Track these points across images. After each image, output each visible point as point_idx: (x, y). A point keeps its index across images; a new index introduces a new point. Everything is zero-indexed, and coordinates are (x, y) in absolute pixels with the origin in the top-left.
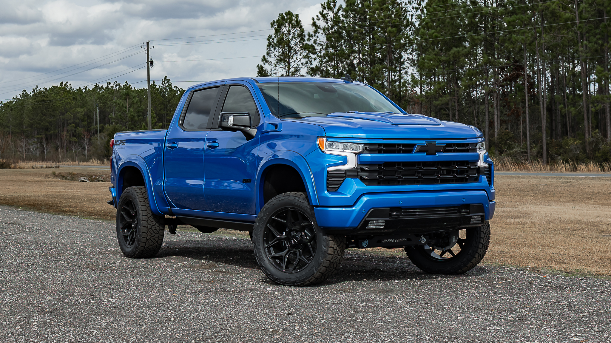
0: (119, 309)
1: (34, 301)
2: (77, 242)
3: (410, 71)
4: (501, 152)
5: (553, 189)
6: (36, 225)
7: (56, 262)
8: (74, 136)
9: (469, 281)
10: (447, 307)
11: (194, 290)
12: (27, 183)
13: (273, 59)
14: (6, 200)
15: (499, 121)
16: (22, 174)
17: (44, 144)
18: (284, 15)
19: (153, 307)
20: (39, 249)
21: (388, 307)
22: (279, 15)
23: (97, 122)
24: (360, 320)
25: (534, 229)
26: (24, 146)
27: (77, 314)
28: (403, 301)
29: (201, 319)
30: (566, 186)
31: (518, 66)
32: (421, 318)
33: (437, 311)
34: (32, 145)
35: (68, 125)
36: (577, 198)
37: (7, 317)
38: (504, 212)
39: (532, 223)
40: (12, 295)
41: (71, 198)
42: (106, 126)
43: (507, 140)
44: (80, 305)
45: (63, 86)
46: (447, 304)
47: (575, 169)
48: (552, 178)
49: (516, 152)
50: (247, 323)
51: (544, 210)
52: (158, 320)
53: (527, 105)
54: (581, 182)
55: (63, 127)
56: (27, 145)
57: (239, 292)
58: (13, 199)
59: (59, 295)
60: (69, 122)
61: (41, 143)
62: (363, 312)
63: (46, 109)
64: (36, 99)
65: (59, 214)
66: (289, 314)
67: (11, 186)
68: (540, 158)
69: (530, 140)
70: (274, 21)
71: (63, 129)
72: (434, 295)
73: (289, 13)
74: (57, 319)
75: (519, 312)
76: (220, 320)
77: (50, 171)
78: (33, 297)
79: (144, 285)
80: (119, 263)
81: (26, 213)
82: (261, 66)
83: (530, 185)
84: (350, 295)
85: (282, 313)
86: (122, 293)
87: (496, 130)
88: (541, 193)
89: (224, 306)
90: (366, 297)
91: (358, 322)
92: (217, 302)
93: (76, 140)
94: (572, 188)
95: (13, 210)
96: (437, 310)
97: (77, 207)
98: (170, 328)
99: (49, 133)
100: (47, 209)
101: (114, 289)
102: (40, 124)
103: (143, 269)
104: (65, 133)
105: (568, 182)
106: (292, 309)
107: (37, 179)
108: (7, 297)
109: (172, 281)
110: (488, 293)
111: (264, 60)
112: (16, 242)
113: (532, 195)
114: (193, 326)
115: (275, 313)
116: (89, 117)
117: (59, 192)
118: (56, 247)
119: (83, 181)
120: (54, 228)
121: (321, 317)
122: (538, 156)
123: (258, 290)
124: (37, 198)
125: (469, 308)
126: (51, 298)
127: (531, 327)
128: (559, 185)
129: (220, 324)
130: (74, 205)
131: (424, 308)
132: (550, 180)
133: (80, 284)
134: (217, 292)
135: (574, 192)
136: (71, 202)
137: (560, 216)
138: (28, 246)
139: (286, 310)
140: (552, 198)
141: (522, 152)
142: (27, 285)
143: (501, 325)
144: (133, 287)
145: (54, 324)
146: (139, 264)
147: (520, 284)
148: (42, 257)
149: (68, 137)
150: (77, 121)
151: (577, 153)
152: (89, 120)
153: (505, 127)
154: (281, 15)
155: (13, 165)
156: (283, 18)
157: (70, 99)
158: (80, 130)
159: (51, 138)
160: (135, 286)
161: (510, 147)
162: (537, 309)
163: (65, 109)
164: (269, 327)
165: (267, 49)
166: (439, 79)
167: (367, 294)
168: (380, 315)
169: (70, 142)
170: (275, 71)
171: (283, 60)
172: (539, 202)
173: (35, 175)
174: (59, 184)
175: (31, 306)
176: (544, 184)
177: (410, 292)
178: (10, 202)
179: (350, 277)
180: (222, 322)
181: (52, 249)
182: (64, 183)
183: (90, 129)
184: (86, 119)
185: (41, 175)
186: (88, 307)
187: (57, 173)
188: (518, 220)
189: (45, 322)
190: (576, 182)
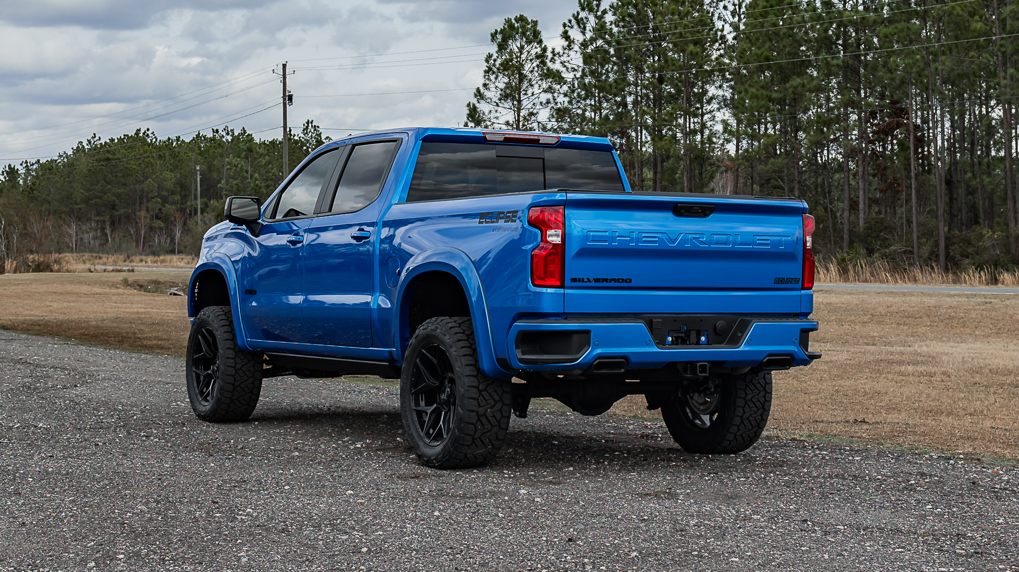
0: (266, 529)
1: (114, 513)
2: (176, 402)
3: (719, 116)
4: (870, 252)
5: (962, 314)
6: (103, 371)
7: (144, 438)
8: (158, 218)
9: (867, 478)
10: (842, 527)
11: (393, 493)
12: (81, 297)
13: (493, 94)
14: (48, 326)
15: (867, 200)
16: (71, 282)
17: (108, 232)
18: (513, 21)
19: (326, 526)
20: (112, 416)
21: (740, 528)
22: (504, 22)
23: (197, 194)
24: (696, 553)
25: (949, 384)
26: (74, 234)
27: (194, 538)
28: (762, 517)
29: (415, 550)
30: (983, 310)
31: (898, 109)
32: (803, 548)
33: (826, 535)
34: (88, 233)
35: (148, 201)
36: (1004, 329)
37: (70, 544)
38: (892, 353)
39: (944, 373)
40: (74, 501)
41: (157, 324)
42: (212, 202)
43: (880, 232)
44: (197, 521)
45: (141, 135)
46: (842, 522)
47: (995, 281)
48: (959, 295)
49: (895, 251)
50: (498, 558)
51: (958, 350)
52: (339, 551)
53: (913, 175)
54: (1008, 302)
55: (140, 204)
56: (79, 232)
57: (472, 497)
58: (60, 325)
59: (158, 502)
60: (150, 195)
61: (103, 229)
62: (699, 537)
63: (111, 174)
64: (96, 157)
65: (139, 351)
66: (570, 540)
67: (55, 301)
68: (935, 261)
69: (918, 231)
70: (496, 30)
71: (140, 206)
72: (814, 505)
73: (521, 19)
74: (160, 548)
75: (972, 538)
76: (448, 551)
77: (120, 277)
78: (112, 505)
79: (304, 483)
80: (254, 441)
81: (83, 350)
82: (474, 105)
83: (924, 308)
84: (667, 505)
85: (556, 537)
86: (268, 498)
87: (861, 215)
88: (942, 321)
89: (451, 524)
90: (695, 508)
91: (693, 556)
92: (438, 517)
93: (162, 225)
94: (994, 313)
95: (60, 344)
96: (826, 533)
97: (169, 340)
98: (362, 567)
99: (117, 213)
100: (119, 342)
101: (252, 491)
102: (100, 198)
103: (297, 454)
104: (143, 213)
105: (986, 303)
106: (572, 530)
107: (97, 290)
108: (65, 504)
109: (352, 475)
110: (907, 502)
111: (479, 95)
112: (72, 401)
113: (929, 324)
114: (404, 563)
115: (545, 539)
116: (184, 187)
117: (137, 313)
118: (143, 412)
119: (175, 294)
120: (133, 376)
121: (626, 547)
122: (931, 259)
123: (505, 494)
124: (100, 324)
125: (881, 530)
126: (144, 508)
127: (1000, 567)
128: (971, 307)
129: (451, 560)
130: (164, 337)
131: (802, 530)
132: (957, 299)
133: (191, 481)
134: (432, 496)
135: (998, 320)
136: (158, 331)
137: (987, 362)
138: (94, 409)
139: (562, 532)
140: (962, 329)
141: (905, 252)
142: (99, 482)
143: (947, 564)
144: (286, 488)
145: (155, 557)
146: (289, 443)
147: (956, 486)
148: (120, 430)
149: (148, 220)
150: (165, 193)
151: (996, 254)
152: (183, 193)
153: (877, 209)
154: (508, 21)
155: (56, 267)
156: (511, 26)
157: (153, 157)
158: (169, 208)
159: (120, 221)
160: (288, 484)
161: (885, 244)
162: (1001, 533)
163: (143, 173)
164: (539, 566)
165: (485, 76)
166: (766, 129)
167: (696, 503)
168: (729, 542)
169: (151, 228)
170: (498, 115)
171: (511, 95)
172: (946, 337)
173: (94, 283)
174: (136, 298)
175: (111, 522)
176: (948, 306)
177: (770, 499)
178: (55, 329)
179: (659, 470)
180: (454, 555)
181: (135, 415)
182: (143, 298)
183: (184, 206)
184: (179, 190)
185: (103, 284)
186: (211, 524)
187: (130, 280)
188: (921, 368)
189: (137, 554)
190: (1000, 302)
